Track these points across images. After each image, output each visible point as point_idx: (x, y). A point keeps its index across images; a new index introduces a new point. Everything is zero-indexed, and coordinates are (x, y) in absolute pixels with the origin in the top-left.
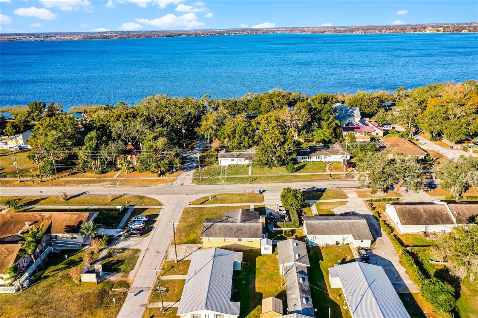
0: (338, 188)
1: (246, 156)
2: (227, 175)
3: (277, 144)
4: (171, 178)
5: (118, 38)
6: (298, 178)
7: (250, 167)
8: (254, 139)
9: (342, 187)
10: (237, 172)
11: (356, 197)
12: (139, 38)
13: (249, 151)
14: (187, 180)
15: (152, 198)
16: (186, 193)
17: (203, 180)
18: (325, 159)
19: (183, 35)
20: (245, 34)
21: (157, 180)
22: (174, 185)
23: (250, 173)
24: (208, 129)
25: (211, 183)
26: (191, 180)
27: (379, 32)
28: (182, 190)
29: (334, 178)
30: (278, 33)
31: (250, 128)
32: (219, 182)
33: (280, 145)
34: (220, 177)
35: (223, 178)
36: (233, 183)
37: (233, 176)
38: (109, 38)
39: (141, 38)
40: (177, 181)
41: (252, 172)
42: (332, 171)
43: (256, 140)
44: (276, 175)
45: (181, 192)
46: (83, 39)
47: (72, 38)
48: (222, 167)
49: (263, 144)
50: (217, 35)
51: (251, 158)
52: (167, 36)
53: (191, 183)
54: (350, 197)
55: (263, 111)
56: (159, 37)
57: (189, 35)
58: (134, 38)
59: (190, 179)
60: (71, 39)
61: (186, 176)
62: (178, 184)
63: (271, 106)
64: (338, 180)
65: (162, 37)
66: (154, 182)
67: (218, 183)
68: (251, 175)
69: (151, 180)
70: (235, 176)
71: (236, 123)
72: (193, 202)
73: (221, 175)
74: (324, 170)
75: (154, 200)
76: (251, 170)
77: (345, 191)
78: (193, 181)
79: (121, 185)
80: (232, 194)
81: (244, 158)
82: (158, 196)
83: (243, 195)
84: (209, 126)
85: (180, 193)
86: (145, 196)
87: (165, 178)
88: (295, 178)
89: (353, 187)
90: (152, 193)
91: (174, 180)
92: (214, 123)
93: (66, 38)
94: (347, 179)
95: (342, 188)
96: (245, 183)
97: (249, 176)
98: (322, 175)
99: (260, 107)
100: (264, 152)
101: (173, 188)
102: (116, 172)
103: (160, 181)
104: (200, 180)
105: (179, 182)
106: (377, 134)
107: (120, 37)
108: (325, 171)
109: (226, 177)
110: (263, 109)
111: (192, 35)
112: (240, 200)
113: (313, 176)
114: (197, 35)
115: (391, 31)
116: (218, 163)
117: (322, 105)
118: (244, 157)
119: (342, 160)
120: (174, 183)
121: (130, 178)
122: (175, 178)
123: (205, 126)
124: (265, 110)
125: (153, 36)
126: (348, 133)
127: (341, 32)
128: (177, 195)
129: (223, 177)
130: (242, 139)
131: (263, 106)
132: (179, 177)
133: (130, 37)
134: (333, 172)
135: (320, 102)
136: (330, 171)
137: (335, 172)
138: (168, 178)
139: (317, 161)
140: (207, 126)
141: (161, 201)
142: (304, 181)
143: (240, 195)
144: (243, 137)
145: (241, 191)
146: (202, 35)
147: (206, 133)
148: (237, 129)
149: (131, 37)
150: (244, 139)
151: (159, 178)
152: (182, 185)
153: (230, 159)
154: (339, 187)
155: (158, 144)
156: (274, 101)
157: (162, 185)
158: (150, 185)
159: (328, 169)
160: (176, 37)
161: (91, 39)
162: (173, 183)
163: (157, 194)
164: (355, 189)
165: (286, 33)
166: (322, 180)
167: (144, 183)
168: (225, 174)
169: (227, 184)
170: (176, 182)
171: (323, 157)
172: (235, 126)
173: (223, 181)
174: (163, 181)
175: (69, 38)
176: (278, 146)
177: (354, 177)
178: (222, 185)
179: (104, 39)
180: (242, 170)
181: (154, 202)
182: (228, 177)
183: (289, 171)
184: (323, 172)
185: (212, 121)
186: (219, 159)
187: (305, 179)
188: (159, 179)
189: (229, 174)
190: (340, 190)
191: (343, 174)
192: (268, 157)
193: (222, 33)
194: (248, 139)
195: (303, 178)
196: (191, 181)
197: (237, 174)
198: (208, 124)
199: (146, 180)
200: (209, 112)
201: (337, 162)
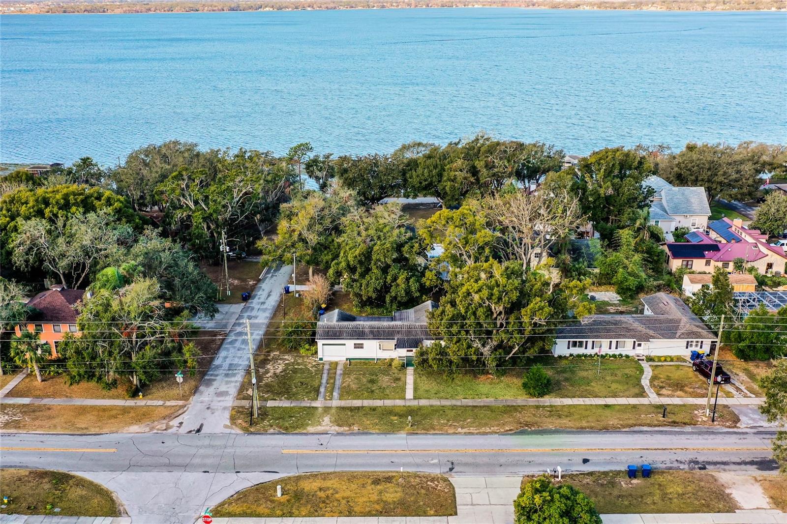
0: (697, 463)
1: (400, 336)
2: (341, 397)
3: (497, 308)
4: (168, 403)
5: (125, 12)
6: (560, 417)
7: (410, 370)
8: (424, 280)
9: (710, 460)
10: (370, 385)
11: (766, 506)
12: (170, 12)
13: (407, 319)
14: (216, 414)
15: (91, 483)
16: (205, 465)
17: (264, 413)
18: (637, 348)
19: (266, 7)
20: (404, 7)
21: (125, 410)
22: (174, 430)
23: (409, 394)
24: (293, 245)
25: (286, 429)
26: (227, 415)
27: (699, 9)
28: (193, 451)
29: (674, 423)
30: (476, 6)
31: (412, 247)
32: (312, 425)
33: (509, 311)
34: (318, 404)
35: (327, 409)
36: (356, 428)
37: (357, 403)
38: (104, 11)
39: (173, 12)
40: (185, 418)
41: (416, 389)
42: (664, 391)
43: (428, 284)
44: (490, 401)
45: (188, 461)
46: (48, 12)
47: (24, 9)
48: (326, 367)
49: (453, 304)
50: (342, 7)
51: (415, 343)
52: (233, 9)
53: (226, 426)
54: (745, 506)
55: (449, 192)
56: (213, 11)
57: (280, 8)
58: (158, 11)
59: (225, 408)
60: (21, 11)
61: (216, 399)
62: (183, 430)
63: (472, 179)
64: (688, 429)
65: (219, 10)
66: (115, 417)
67: (311, 429)
68: (415, 398)
69: (104, 409)
70: (367, 403)
71: (372, 232)
72: (222, 504)
73: (320, 398)
74: (636, 390)
75: (99, 490)
76: (415, 383)
77: (724, 477)
78: (233, 419)
79: (10, 428)
80: (352, 477)
81: (394, 342)
82: (114, 475)
83: (389, 479)
84: (297, 233)
85: (185, 467)
86: (73, 473)
87: (150, 403)
88: (550, 416)
89: (745, 463)
90: (100, 463)
91: (174, 413)
92: (310, 227)
93: (12, 9)
94: (717, 426)
95: (709, 463)
96: (393, 429)
97: (408, 404)
98: (634, 406)
99: (440, 181)
100: (455, 329)
101: (168, 443)
102: (8, 377)
103: (132, 414)
104: (256, 415)
105: (189, 419)
106: (770, 266)
107: (127, 8)
108: (642, 394)
109: (336, 403)
110: (447, 189)
111: (286, 7)
112: (377, 502)
113: (607, 412)
114: (296, 8)
115: (727, 7)
116: (316, 352)
117: (617, 180)
118: (393, 339)
119: (687, 353)
120: (175, 422)
121: (46, 401)
122: (181, 403)
123: (287, 236)
124: (453, 188)
125: (201, 8)
126: (685, 263)
127: (615, 6)
128: (176, 474)
129: (329, 403)
130: (389, 277)
131: (449, 180)
132: (194, 399)
133: (149, 10)
134: (668, 396)
135: (611, 172)
136: (659, 395)
137: (673, 396)
138: (161, 403)
139: (611, 354)
140: (291, 236)
141: (121, 497)
142: (581, 430)
143: (377, 482)
144: (392, 271)
145: (381, 465)
146: (309, 9)
147: (289, 255)
148: (376, 248)
149: (152, 9)
150: (395, 279)
151: (131, 403)
152: (198, 431)
153: (350, 343)
154: (701, 459)
155: (126, 300)
156: (479, 164)
157: (135, 428)
158: (97, 430)
159: (648, 382)
160: (250, 11)
161: (65, 12)
162: (171, 423)
163: (114, 468)
164: (753, 471)
165: (494, 6)
166: (637, 428)
167: (82, 422)
168: (335, 394)
169: (338, 434)
170: (179, 420)
171: (629, 342)
172: (368, 240)
173: (327, 419)
174: (142, 416)
175: (18, 9)
176: (501, 313)
177: (739, 420)
178: (324, 439)
179: (93, 12)
180: (386, 378)
181: (96, 501)
182: (343, 403)
183: (532, 391)
184: (637, 396)
185: (306, 222)
186: (320, 343)
187: (584, 424)
188: (132, 408)
189: (346, 392)
190: (703, 472)
191: (703, 407)
192: (469, 347)
193: (354, 5)
194: (408, 279)
195: (576, 417)
196: (224, 418)
197: (371, 394)
198: (294, 231)
199: (91, 407)
200: (299, 195)
201: (672, 360)
